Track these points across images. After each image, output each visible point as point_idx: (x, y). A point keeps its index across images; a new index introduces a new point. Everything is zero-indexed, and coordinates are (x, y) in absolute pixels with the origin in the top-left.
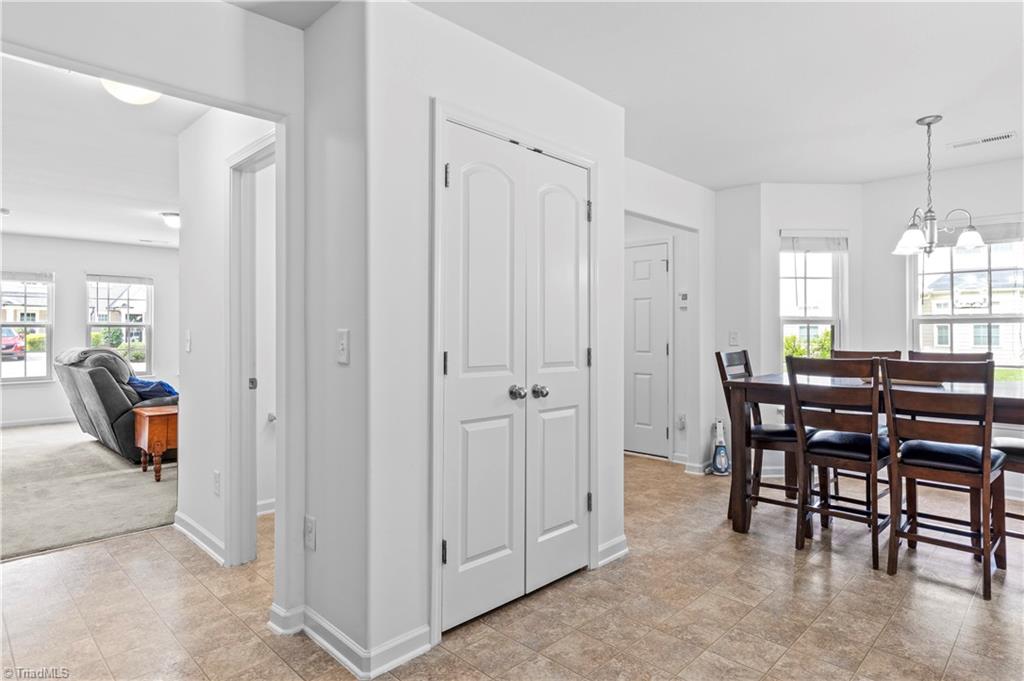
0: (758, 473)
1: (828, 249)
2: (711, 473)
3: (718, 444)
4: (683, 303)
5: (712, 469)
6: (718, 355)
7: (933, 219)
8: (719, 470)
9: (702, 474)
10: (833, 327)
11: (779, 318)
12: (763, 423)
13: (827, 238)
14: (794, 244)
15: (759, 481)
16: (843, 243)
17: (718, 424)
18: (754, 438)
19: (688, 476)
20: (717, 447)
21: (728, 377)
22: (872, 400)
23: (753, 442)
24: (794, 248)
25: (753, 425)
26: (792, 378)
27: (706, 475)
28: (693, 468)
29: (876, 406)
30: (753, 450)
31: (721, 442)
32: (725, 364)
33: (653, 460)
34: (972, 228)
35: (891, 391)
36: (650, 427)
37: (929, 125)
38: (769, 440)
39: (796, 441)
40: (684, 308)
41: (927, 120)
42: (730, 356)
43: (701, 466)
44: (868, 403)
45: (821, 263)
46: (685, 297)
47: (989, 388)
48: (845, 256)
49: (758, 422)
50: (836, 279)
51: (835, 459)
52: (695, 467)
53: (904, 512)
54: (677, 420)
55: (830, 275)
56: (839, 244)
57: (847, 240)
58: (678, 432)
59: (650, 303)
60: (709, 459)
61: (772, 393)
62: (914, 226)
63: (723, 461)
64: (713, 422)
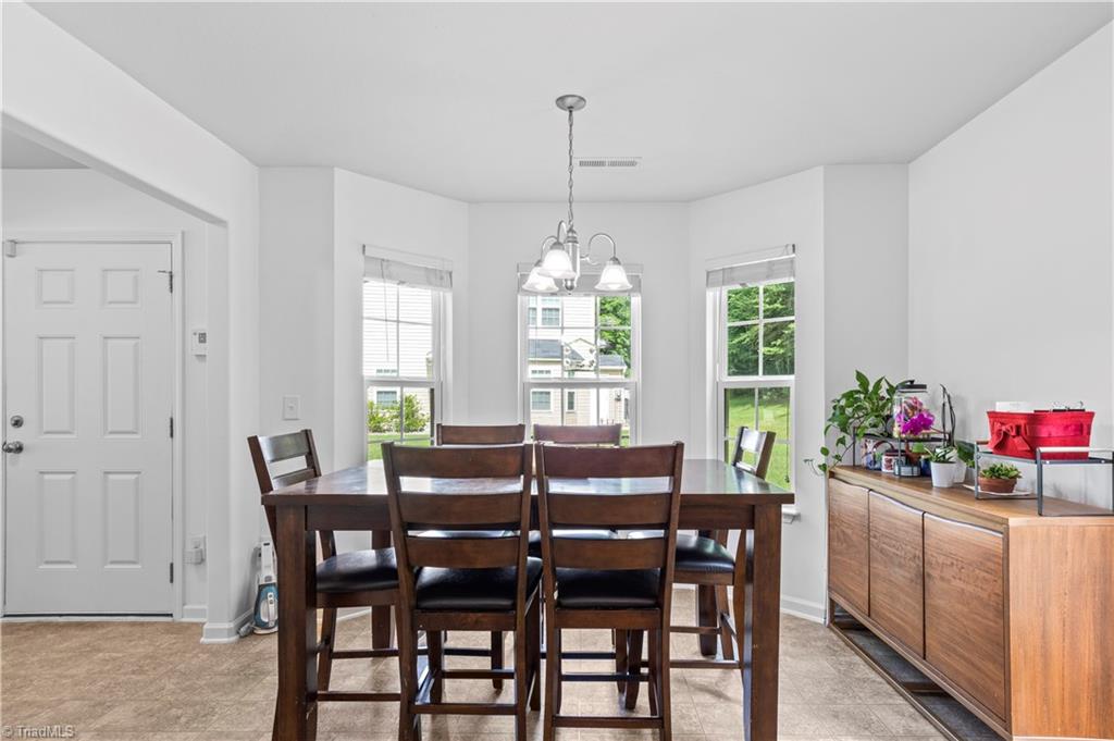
0: (328, 638)
1: (429, 283)
2: (251, 633)
3: (263, 582)
4: (201, 349)
5: (250, 625)
6: (254, 443)
7: (575, 241)
8: (264, 626)
9: (234, 638)
10: (432, 391)
11: (362, 377)
12: (338, 553)
13: (426, 269)
14: (383, 269)
15: (331, 650)
16: (446, 277)
17: (263, 548)
18: (321, 591)
19: (207, 649)
20: (261, 587)
21: (274, 483)
22: (520, 513)
23: (320, 597)
24: (383, 276)
25: (320, 560)
26: (393, 482)
27: (241, 637)
28: (214, 633)
29: (526, 521)
30: (320, 612)
31: (269, 578)
32: (267, 456)
33: (142, 624)
34: (616, 260)
35: (548, 494)
36: (139, 566)
37: (570, 109)
38: (348, 588)
39: (397, 586)
40: (201, 357)
41: (569, 101)
42: (277, 443)
43: (232, 625)
44: (513, 518)
45: (419, 301)
46: (202, 338)
47: (676, 483)
48: (449, 297)
49: (330, 552)
50: (438, 326)
51: (463, 615)
52: (220, 630)
53: (544, 656)
54: (190, 548)
55: (430, 321)
56: (442, 278)
57: (451, 274)
58: (192, 571)
59: (136, 345)
60: (248, 609)
61: (355, 511)
62: (557, 245)
63: (269, 610)
64: (256, 545)
